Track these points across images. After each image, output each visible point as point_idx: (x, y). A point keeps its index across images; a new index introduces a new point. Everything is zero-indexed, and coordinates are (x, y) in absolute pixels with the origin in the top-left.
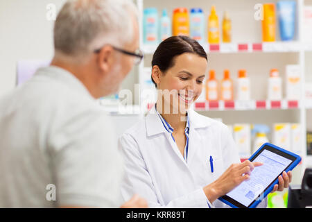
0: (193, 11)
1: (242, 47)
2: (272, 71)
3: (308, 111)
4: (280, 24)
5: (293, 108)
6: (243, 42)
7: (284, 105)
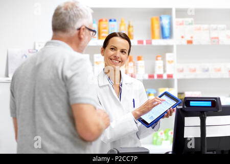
0: (110, 21)
1: (140, 42)
2: (157, 57)
3: (179, 80)
4: (162, 29)
5: (170, 78)
6: (140, 39)
7: (165, 77)
